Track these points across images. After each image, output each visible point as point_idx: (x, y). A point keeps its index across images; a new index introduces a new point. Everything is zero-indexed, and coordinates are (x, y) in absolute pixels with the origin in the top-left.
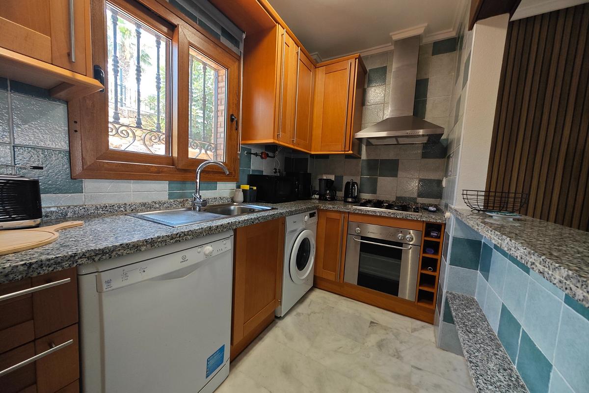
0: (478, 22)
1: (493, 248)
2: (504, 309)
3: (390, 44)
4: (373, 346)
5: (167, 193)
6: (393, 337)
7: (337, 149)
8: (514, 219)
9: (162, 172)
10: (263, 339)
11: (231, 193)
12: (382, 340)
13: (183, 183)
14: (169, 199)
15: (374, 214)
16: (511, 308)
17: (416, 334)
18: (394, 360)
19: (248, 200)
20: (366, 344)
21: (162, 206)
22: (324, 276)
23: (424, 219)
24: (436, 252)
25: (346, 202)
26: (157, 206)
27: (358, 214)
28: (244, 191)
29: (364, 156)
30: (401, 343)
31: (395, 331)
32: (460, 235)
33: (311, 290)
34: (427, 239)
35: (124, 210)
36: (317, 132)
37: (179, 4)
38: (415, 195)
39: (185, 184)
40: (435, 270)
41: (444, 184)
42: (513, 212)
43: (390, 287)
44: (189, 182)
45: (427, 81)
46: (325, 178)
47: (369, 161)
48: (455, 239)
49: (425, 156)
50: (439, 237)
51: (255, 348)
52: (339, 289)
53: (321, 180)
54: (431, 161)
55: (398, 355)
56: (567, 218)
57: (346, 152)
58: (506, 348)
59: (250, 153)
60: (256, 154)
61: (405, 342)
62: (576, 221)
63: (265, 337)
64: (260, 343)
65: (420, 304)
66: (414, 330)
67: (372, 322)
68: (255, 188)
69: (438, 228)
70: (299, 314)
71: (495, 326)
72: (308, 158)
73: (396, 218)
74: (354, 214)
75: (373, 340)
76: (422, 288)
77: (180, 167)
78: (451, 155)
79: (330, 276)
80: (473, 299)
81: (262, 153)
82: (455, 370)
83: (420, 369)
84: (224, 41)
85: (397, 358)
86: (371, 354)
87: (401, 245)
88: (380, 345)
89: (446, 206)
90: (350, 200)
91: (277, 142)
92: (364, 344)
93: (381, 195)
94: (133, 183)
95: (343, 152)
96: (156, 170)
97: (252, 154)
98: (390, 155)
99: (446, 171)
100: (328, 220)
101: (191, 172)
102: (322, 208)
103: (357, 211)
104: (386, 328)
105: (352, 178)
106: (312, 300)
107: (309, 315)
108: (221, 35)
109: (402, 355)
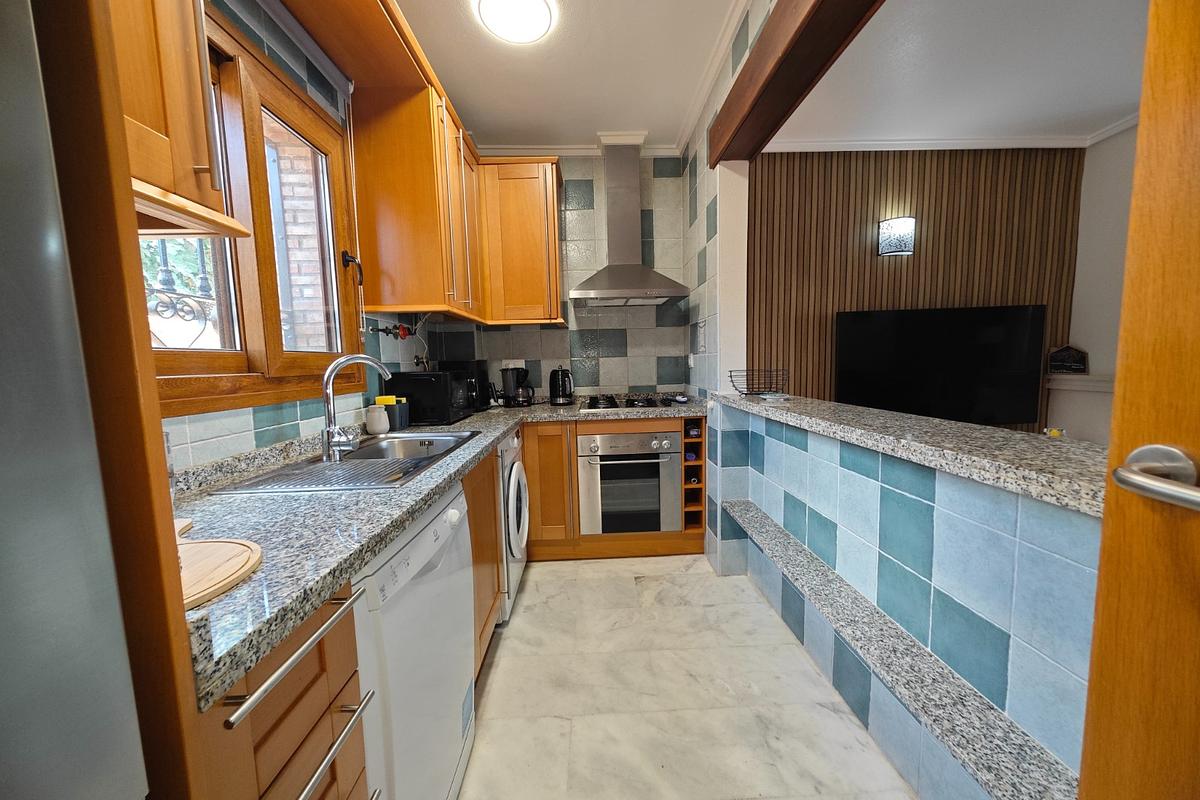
0: (721, 162)
1: (764, 434)
2: (787, 496)
3: (596, 146)
4: (653, 604)
5: (251, 435)
6: (669, 585)
7: (536, 315)
8: (785, 400)
9: (240, 388)
10: (495, 664)
11: (358, 416)
12: (659, 593)
13: (278, 409)
14: (257, 446)
15: (616, 417)
16: (794, 492)
17: (691, 571)
18: (683, 608)
19: (398, 426)
20: (644, 605)
21: (251, 465)
22: (546, 536)
23: (683, 415)
24: (698, 456)
25: (554, 404)
26: (244, 466)
27: (592, 421)
28: (388, 408)
29: (573, 326)
30: (681, 587)
31: (668, 577)
32: (729, 427)
33: (527, 568)
34: (687, 440)
35: (185, 488)
36: (495, 284)
37: (230, 9)
38: (654, 382)
39: (281, 408)
40: (699, 482)
41: (691, 362)
42: (777, 392)
43: (648, 521)
44: (288, 404)
45: (650, 212)
46: (511, 366)
47: (581, 333)
48: (723, 433)
49: (660, 322)
50: (699, 436)
51: (490, 681)
52: (575, 549)
53: (504, 371)
54: (668, 331)
55: (684, 602)
56: (803, 391)
57: (553, 321)
58: (794, 535)
59: (376, 330)
60: (386, 331)
61: (685, 585)
62: (809, 394)
63: (496, 659)
64: (493, 670)
65: (689, 531)
66: (688, 567)
67: (636, 578)
68: (404, 400)
69: (695, 423)
70: (528, 608)
71: (778, 518)
72: (473, 333)
73: (648, 419)
74: (587, 422)
75: (648, 597)
76: (688, 509)
77: (273, 374)
78: (701, 325)
79: (555, 533)
80: (748, 502)
81: (395, 327)
82: (743, 591)
83: (712, 606)
84: (313, 92)
85: (685, 604)
86: (655, 614)
87: (656, 456)
88: (660, 599)
89: (703, 393)
90: (561, 401)
91: (450, 309)
92: (641, 606)
93: (607, 388)
94: (190, 422)
95: (548, 321)
96: (229, 385)
97: (381, 330)
98: (611, 322)
99: (693, 346)
100: (542, 439)
101: (289, 382)
102: (529, 420)
103: (590, 418)
104: (656, 579)
105: (560, 362)
106: (536, 582)
107: (546, 603)
108: (305, 79)
109: (688, 599)
